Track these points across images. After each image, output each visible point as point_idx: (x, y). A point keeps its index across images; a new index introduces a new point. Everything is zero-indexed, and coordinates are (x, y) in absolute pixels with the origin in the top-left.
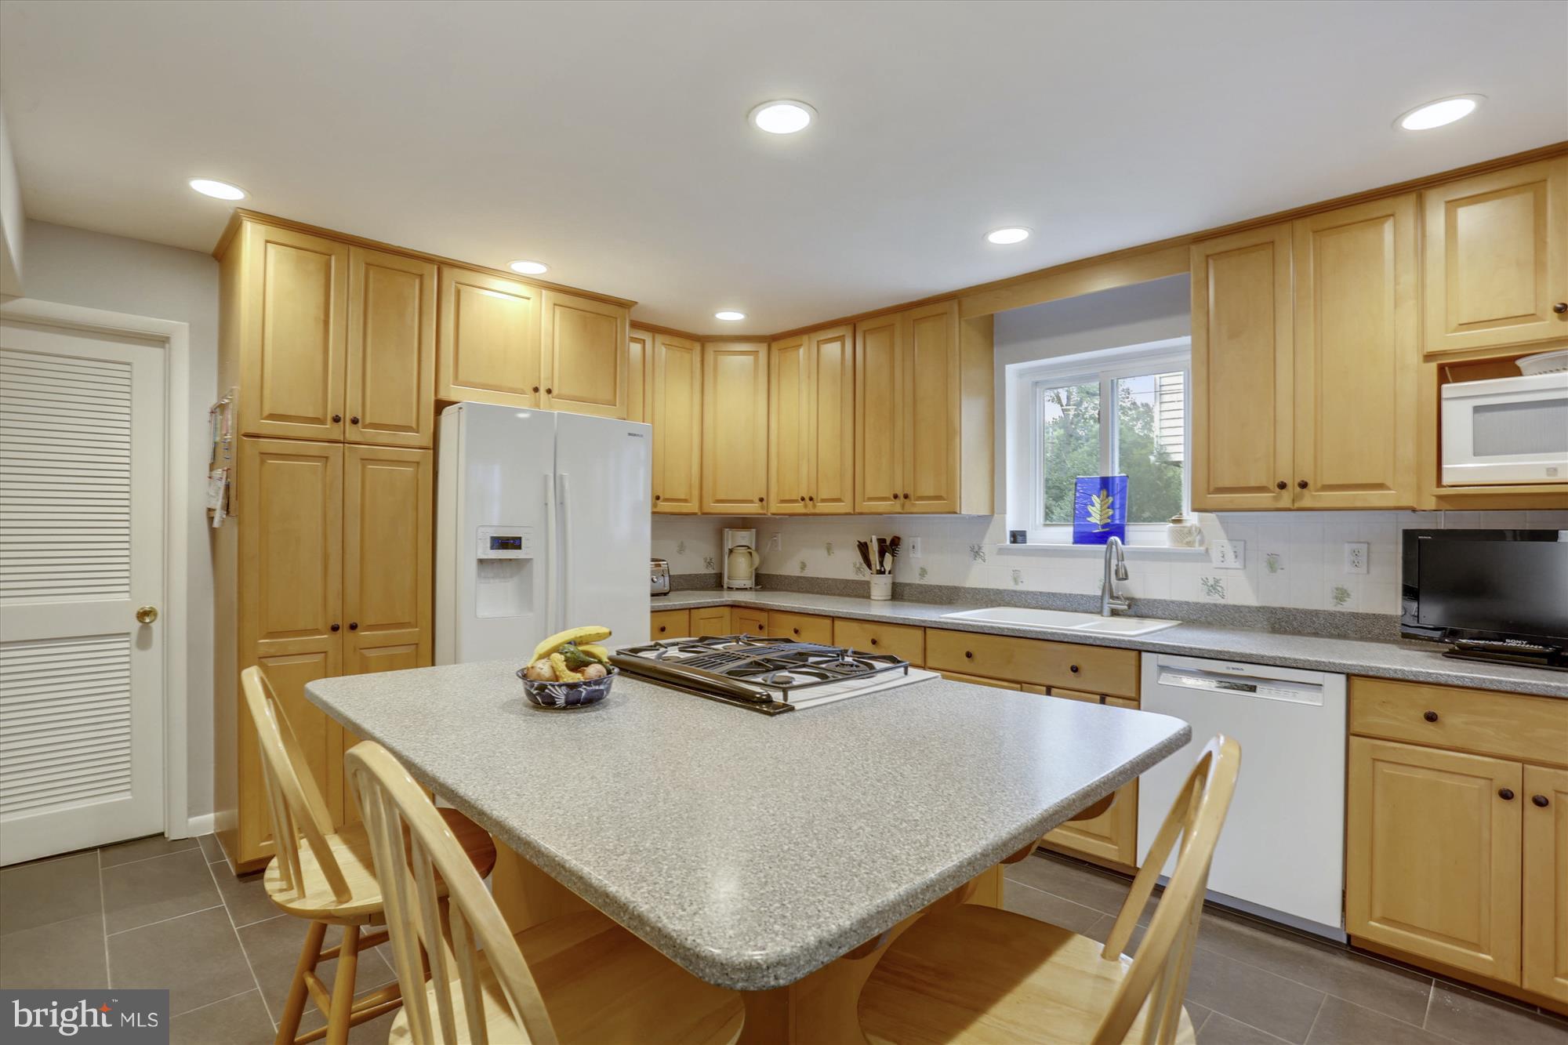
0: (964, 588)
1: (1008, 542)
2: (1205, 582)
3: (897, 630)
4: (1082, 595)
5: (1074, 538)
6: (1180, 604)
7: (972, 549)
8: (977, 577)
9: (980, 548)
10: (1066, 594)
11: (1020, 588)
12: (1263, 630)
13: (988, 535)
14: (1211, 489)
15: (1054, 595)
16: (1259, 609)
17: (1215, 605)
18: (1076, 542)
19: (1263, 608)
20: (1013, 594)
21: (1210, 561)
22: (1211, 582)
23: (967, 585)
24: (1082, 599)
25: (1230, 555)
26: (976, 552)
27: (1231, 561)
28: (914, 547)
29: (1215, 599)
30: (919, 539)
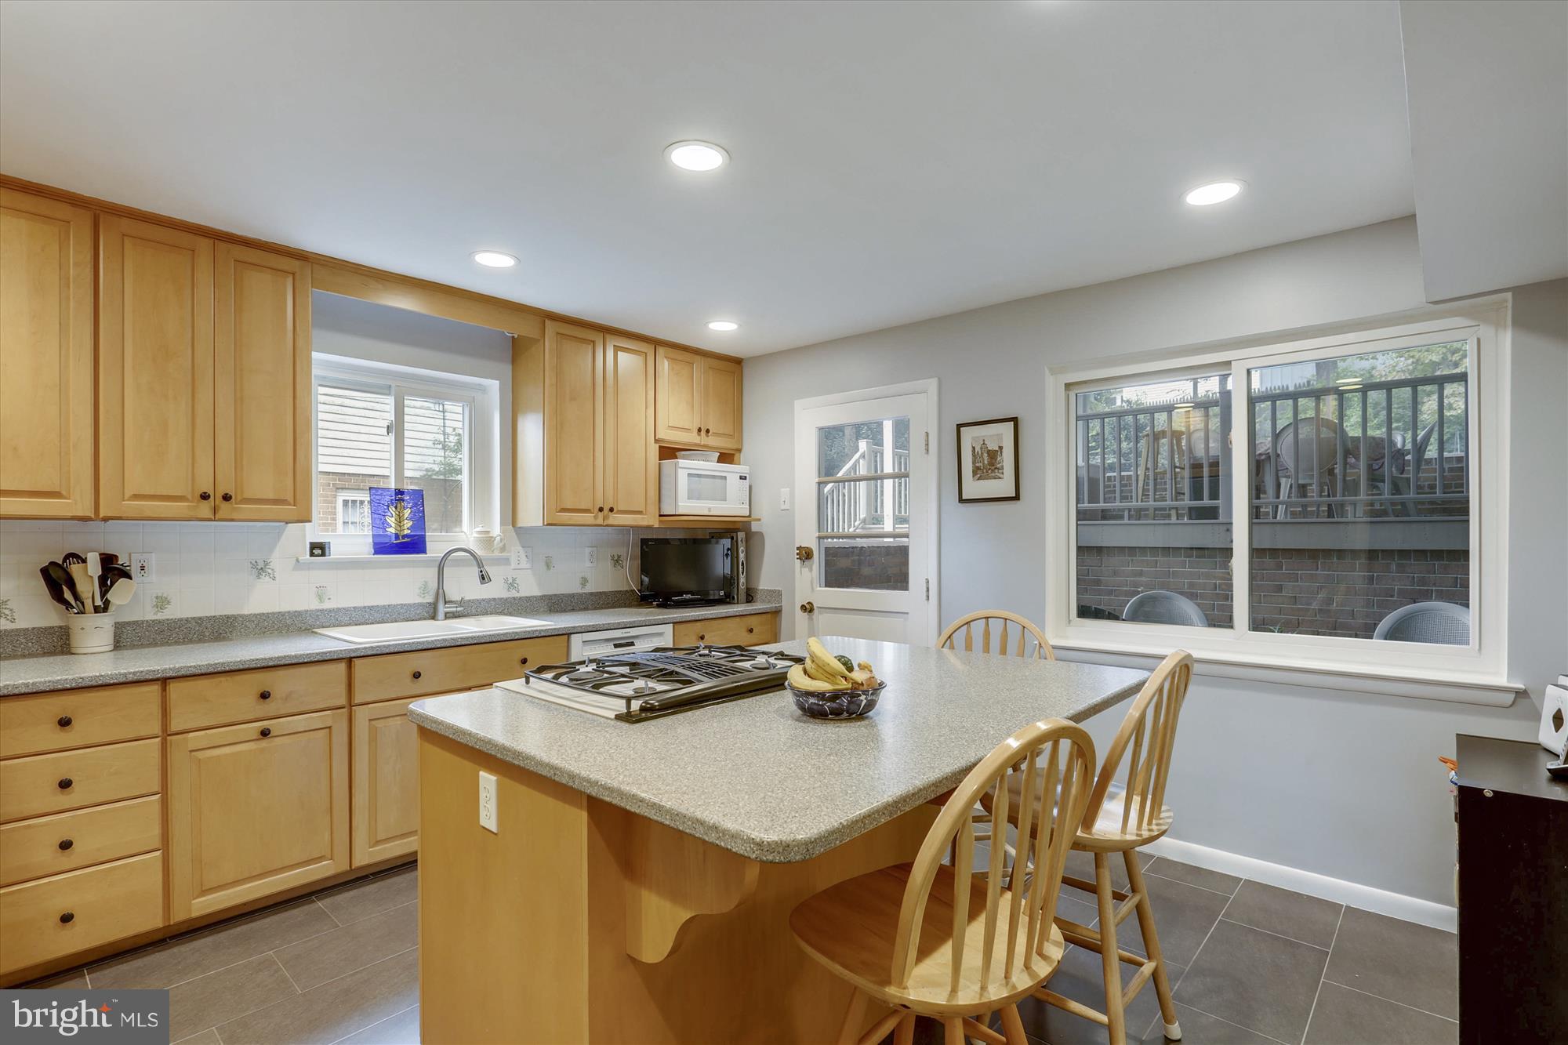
0: (242, 616)
1: (308, 556)
2: (506, 580)
3: (303, 670)
4: (402, 604)
5: (375, 549)
6: (489, 601)
7: (254, 565)
8: (262, 599)
9: (266, 564)
10: (384, 606)
11: (327, 605)
12: (544, 612)
13: (277, 549)
14: (558, 509)
15: (371, 608)
16: (543, 597)
17: (514, 598)
18: (377, 552)
19: (544, 596)
20: (319, 613)
21: (510, 565)
22: (510, 581)
23: (246, 612)
24: (402, 608)
25: (523, 558)
26: (261, 569)
27: (525, 564)
28: (143, 568)
29: (514, 594)
30: (153, 554)
